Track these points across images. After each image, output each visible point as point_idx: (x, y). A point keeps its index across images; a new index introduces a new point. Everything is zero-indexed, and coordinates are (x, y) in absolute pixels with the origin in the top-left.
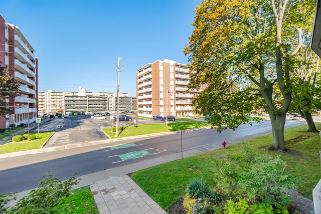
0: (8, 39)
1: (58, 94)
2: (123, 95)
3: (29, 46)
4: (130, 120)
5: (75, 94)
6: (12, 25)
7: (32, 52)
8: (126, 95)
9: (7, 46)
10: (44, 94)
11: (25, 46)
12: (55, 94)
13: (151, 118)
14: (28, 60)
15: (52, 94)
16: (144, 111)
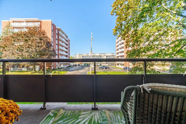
0: (57, 33)
1: (81, 55)
2: (112, 54)
3: (65, 35)
4: (108, 68)
5: (88, 55)
6: (58, 28)
7: (67, 37)
8: (114, 54)
9: (57, 36)
10: (76, 55)
11: (64, 35)
12: (80, 55)
13: (123, 68)
14: (65, 41)
15: (79, 55)
16: (119, 64)
